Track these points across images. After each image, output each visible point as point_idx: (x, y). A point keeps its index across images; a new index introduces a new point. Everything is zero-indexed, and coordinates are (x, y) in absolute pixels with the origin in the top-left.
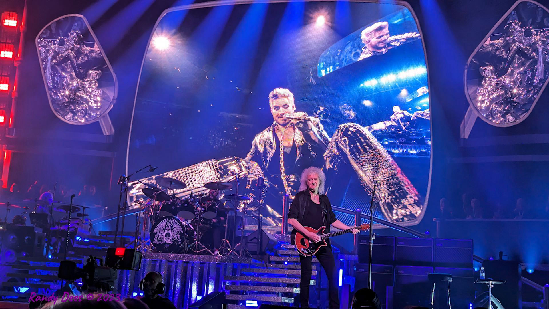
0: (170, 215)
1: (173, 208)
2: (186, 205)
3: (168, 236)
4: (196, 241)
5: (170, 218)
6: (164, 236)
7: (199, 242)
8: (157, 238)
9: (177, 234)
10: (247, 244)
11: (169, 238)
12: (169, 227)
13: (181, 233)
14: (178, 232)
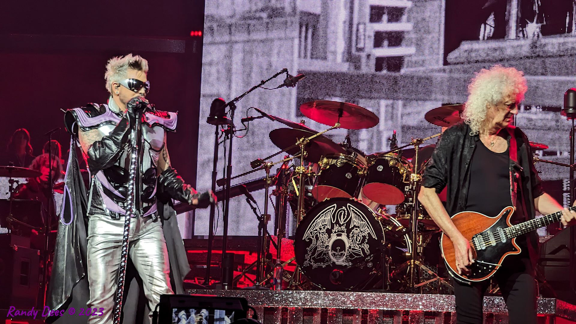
0: (342, 194)
1: (349, 176)
2: (380, 168)
3: (338, 248)
4: (410, 258)
5: (341, 202)
6: (330, 248)
7: (417, 262)
8: (313, 254)
9: (363, 241)
10: (543, 263)
11: (343, 252)
12: (340, 226)
13: (371, 241)
14: (364, 237)
